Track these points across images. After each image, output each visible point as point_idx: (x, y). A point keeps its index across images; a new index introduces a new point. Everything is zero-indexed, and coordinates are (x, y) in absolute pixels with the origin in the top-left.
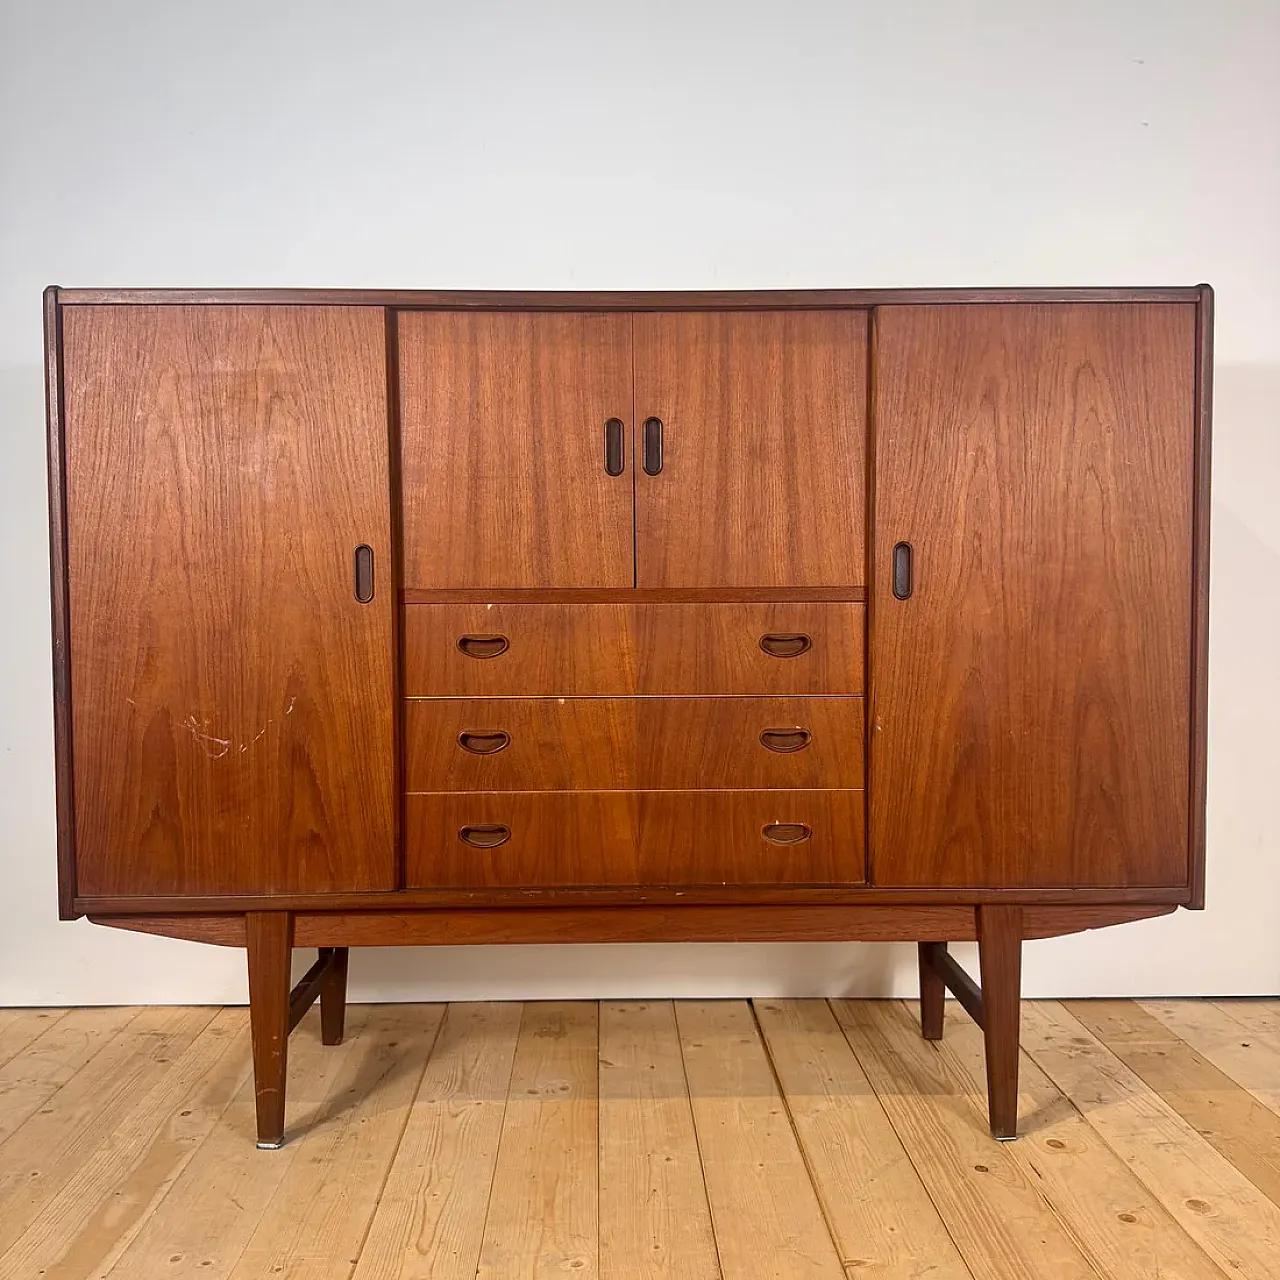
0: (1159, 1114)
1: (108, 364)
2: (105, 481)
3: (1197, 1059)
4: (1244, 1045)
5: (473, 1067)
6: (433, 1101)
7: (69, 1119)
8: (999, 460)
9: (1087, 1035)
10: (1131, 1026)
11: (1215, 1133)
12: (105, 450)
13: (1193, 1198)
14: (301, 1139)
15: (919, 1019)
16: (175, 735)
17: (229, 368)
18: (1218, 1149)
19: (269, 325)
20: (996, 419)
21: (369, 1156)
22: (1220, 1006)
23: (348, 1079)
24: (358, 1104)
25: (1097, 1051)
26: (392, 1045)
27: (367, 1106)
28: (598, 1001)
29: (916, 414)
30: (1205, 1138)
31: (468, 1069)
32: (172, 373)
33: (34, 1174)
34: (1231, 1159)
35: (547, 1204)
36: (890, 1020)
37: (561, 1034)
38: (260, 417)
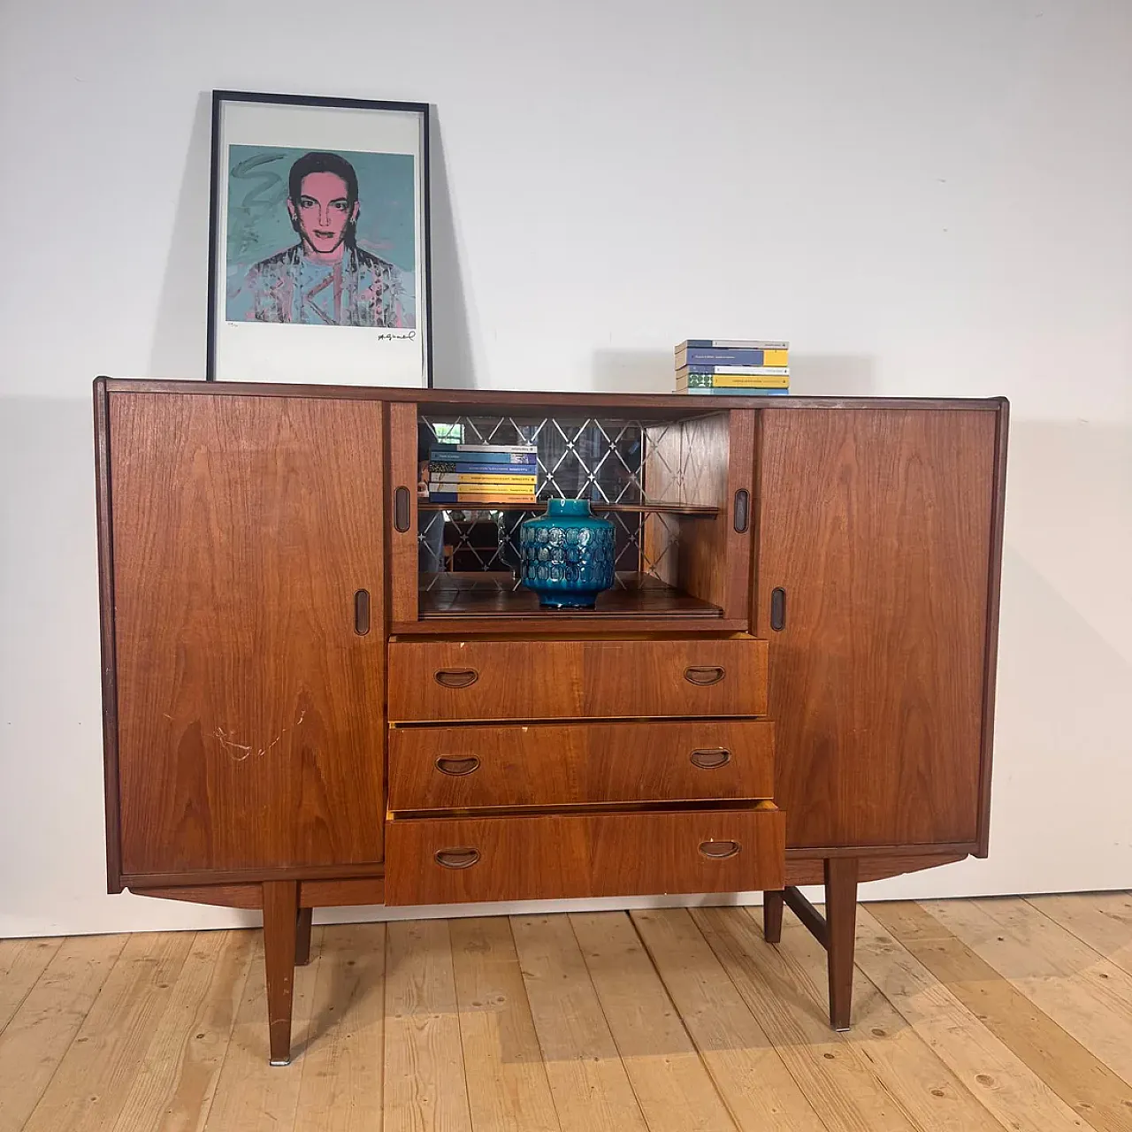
0: (947, 1003)
1: (149, 441)
2: (146, 538)
3: (968, 952)
4: (1000, 939)
5: (424, 982)
6: (400, 1016)
7: (104, 1046)
8: (850, 526)
9: (886, 934)
10: (917, 925)
11: (989, 1018)
12: (146, 513)
13: (981, 1074)
14: (302, 1055)
15: (763, 927)
16: (205, 743)
17: (254, 448)
18: (993, 1031)
19: (286, 414)
20: (849, 496)
21: (363, 1068)
22: (979, 904)
23: (324, 998)
24: (339, 1020)
25: (894, 947)
26: (351, 963)
27: (348, 1022)
28: (508, 916)
29: (790, 491)
30: (983, 1022)
31: (419, 985)
32: (204, 449)
33: (94, 1099)
34: (1003, 1040)
35: (513, 1102)
36: (738, 925)
37: (485, 948)
38: (279, 488)
